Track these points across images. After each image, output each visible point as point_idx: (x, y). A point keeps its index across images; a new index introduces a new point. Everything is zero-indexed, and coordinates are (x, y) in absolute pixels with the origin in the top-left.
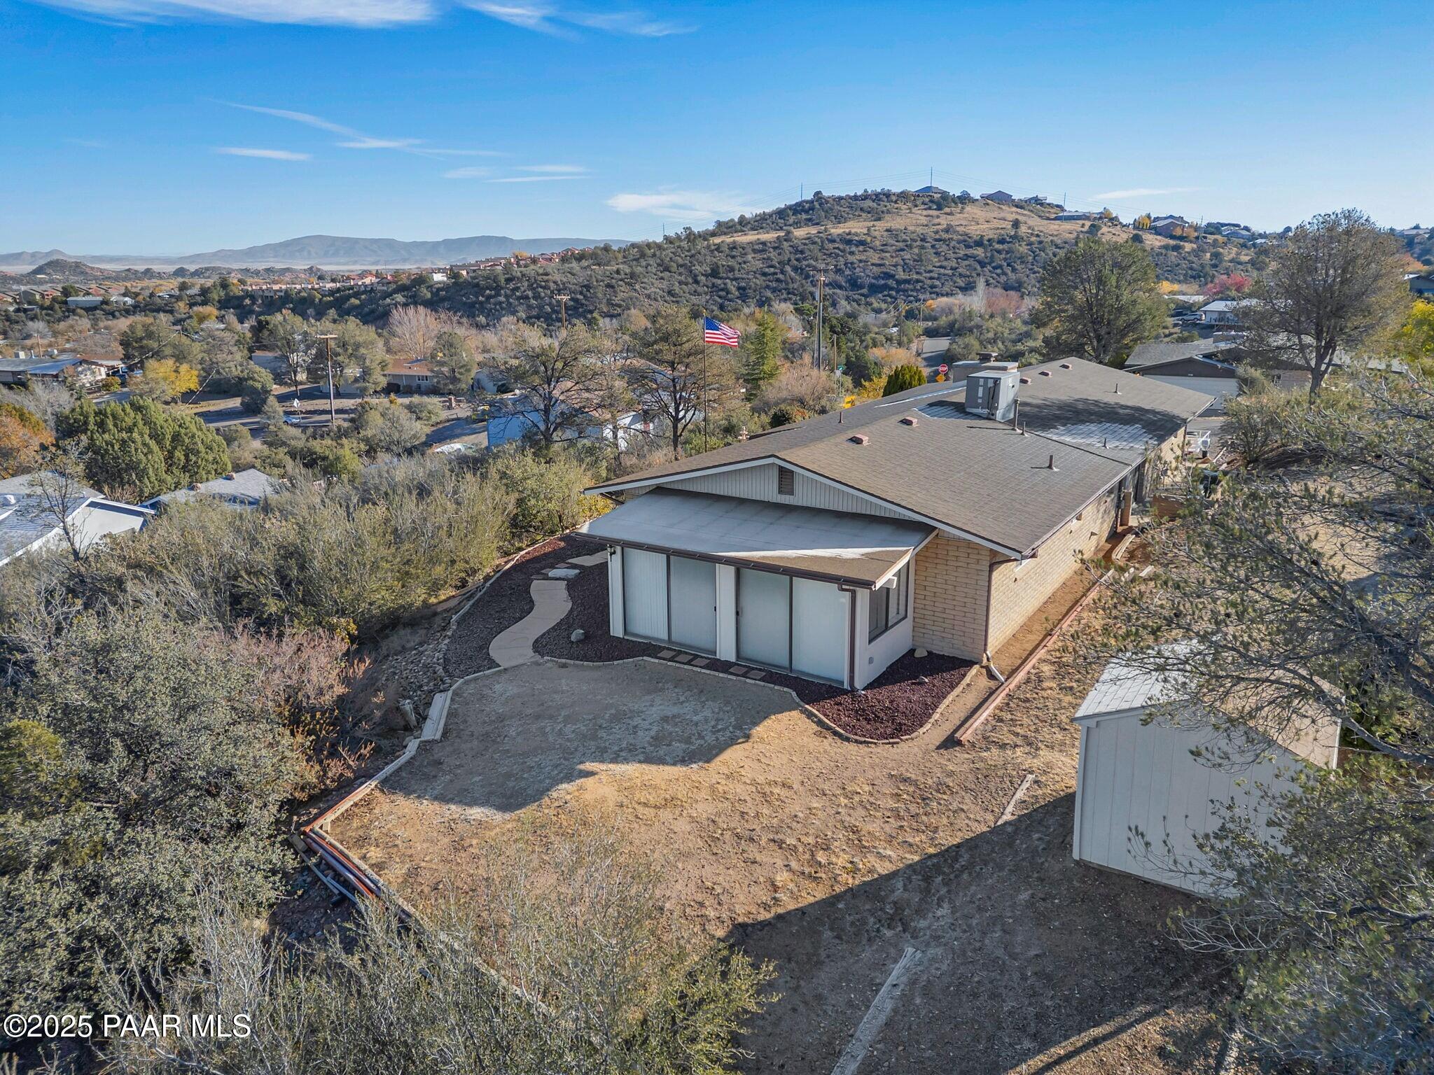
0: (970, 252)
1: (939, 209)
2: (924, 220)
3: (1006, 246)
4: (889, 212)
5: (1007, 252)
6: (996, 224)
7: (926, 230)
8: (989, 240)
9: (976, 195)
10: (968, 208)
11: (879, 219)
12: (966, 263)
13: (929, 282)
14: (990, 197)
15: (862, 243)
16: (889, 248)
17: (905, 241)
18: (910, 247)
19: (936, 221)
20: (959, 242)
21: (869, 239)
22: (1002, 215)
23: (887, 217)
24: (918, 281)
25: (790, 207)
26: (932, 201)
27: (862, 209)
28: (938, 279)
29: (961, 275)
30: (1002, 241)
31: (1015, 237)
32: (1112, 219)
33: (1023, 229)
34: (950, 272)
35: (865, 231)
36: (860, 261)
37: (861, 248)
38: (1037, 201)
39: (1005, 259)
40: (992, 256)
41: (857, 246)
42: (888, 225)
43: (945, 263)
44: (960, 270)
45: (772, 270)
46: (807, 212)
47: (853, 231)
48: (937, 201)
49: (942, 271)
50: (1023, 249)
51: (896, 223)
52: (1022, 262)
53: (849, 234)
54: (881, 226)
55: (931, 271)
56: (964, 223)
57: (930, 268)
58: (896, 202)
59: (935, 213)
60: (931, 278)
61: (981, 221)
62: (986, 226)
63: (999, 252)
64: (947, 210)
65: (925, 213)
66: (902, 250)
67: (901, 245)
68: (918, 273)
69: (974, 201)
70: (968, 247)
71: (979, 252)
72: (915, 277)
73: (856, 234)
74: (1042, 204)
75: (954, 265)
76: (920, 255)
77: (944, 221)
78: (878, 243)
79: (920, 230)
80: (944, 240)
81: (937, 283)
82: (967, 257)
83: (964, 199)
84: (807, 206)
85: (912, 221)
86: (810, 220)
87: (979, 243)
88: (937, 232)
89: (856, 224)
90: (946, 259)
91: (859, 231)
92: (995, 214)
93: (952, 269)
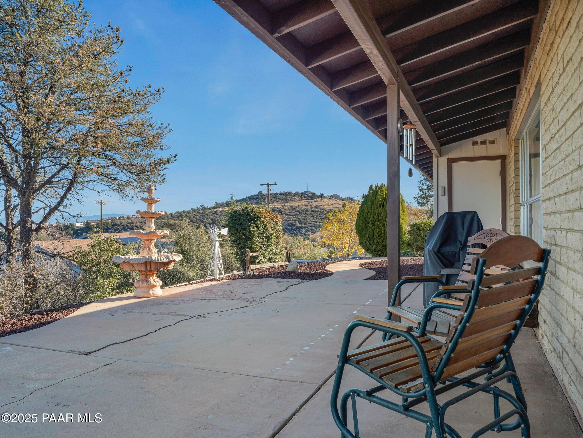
1: (312, 199)
2: (306, 203)
4: (291, 200)
6: (335, 205)
7: (307, 207)
9: (325, 195)
10: (324, 200)
11: (287, 203)
13: (310, 228)
14: (331, 196)
15: (280, 211)
16: (292, 214)
17: (298, 211)
18: (301, 214)
19: (311, 204)
20: (322, 212)
21: (283, 210)
22: (337, 203)
23: (290, 202)
24: (305, 227)
25: (248, 197)
26: (308, 196)
27: (279, 199)
28: (314, 226)
34: (318, 224)
35: (281, 207)
38: (350, 198)
42: (291, 205)
43: (316, 220)
46: (255, 199)
47: (276, 207)
48: (311, 196)
49: (315, 223)
51: (295, 204)
53: (275, 207)
54: (288, 205)
55: (310, 224)
56: (323, 205)
57: (310, 222)
58: (293, 196)
59: (310, 201)
60: (311, 226)
61: (329, 204)
62: (332, 206)
64: (315, 200)
65: (306, 201)
66: (297, 215)
67: (297, 213)
68: (305, 224)
69: (325, 197)
72: (304, 225)
73: (277, 208)
74: (352, 200)
75: (320, 221)
76: (306, 217)
77: (314, 204)
78: (287, 212)
79: (304, 207)
80: (315, 211)
81: (314, 228)
83: (321, 196)
84: (256, 197)
85: (301, 204)
86: (257, 202)
88: (312, 208)
89: (279, 204)
91: (278, 207)
92: (335, 202)
93: (319, 223)
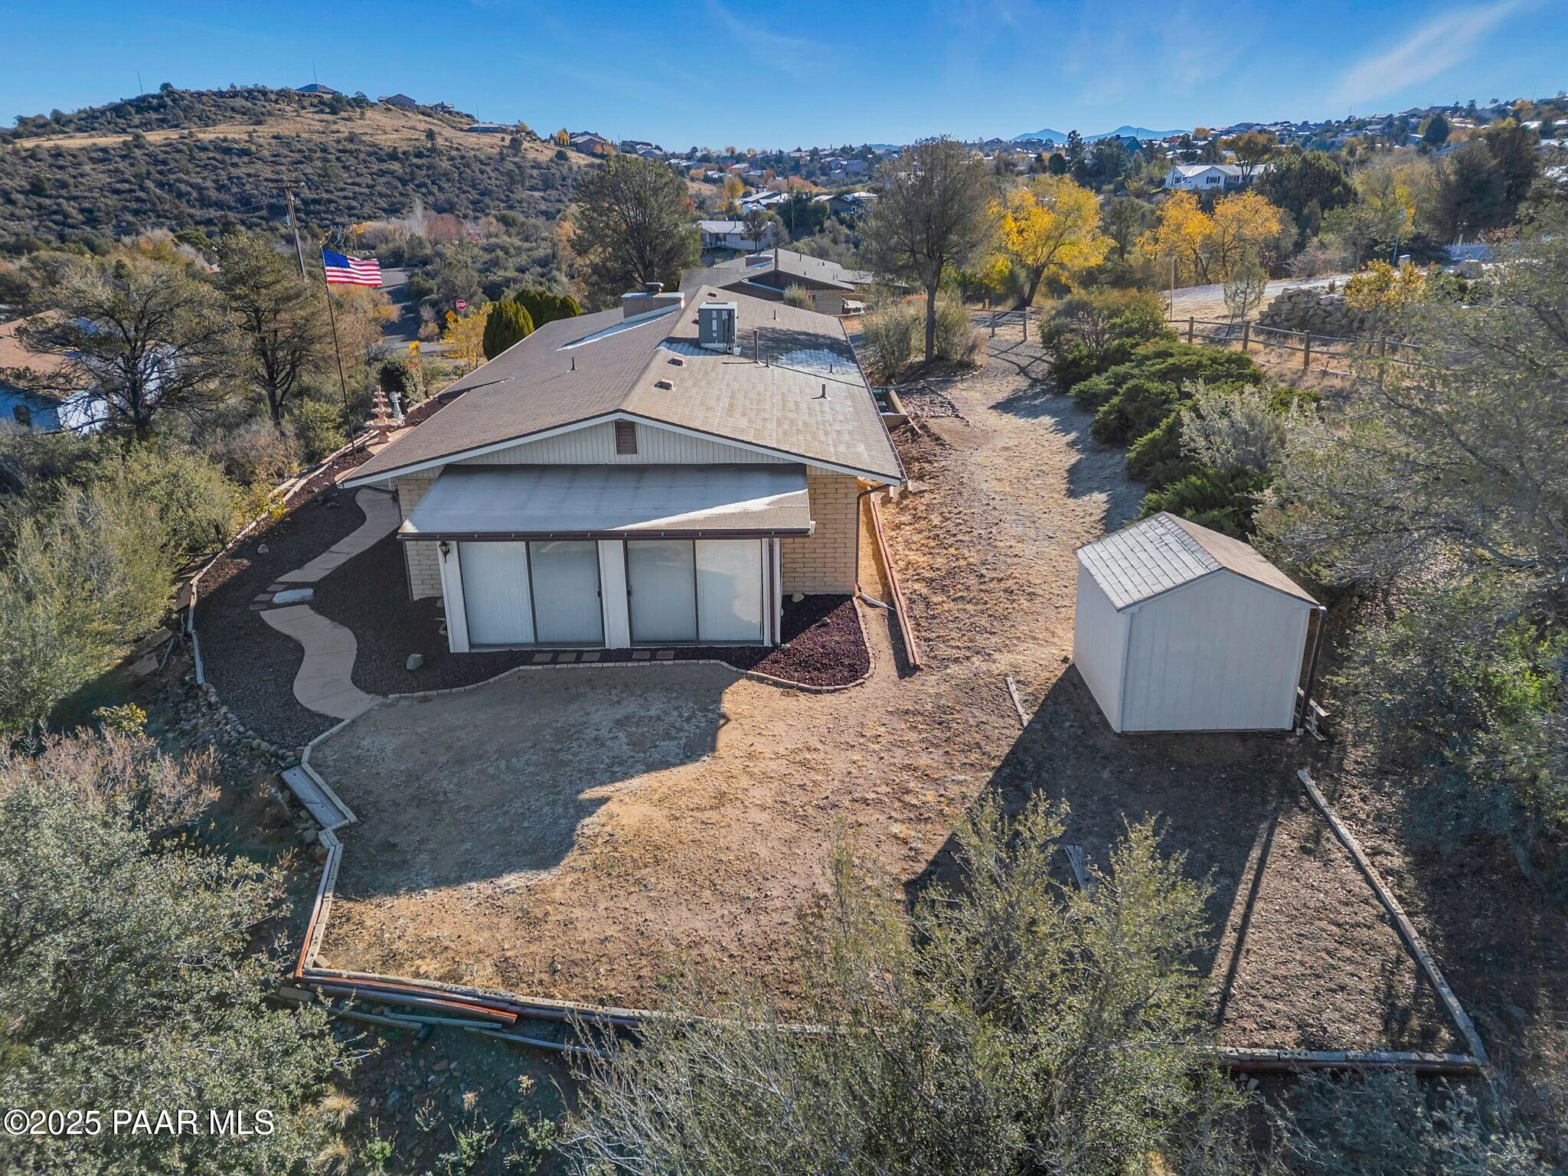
0: (384, 166)
1: (334, 112)
2: (318, 126)
3: (424, 161)
4: (270, 114)
5: (429, 168)
6: (407, 134)
7: (324, 139)
8: (404, 153)
9: (373, 98)
10: (369, 114)
11: (259, 123)
12: (383, 179)
13: (343, 202)
14: (389, 101)
15: (244, 152)
16: (283, 160)
17: (300, 151)
18: (310, 159)
19: (335, 127)
20: (369, 154)
21: (253, 148)
22: (410, 124)
23: (270, 120)
24: (330, 201)
25: (130, 103)
26: (322, 103)
27: (233, 109)
28: (354, 198)
29: (381, 195)
30: (419, 155)
31: (433, 150)
32: (529, 133)
33: (440, 141)
34: (366, 190)
35: (245, 137)
36: (249, 175)
37: (246, 159)
38: (443, 107)
39: (428, 176)
40: (412, 173)
41: (240, 156)
42: (275, 130)
43: (358, 180)
44: (378, 188)
45: (127, 186)
46: (156, 110)
47: (229, 136)
48: (335, 104)
49: (357, 189)
50: (445, 164)
51: (286, 129)
52: (448, 180)
53: (225, 140)
54: (264, 132)
55: (343, 190)
56: (369, 131)
57: (341, 185)
58: (276, 102)
59: (331, 118)
60: (345, 198)
61: (388, 129)
62: (395, 136)
63: (419, 167)
64: (343, 114)
65: (317, 117)
66: (300, 162)
67: (297, 156)
68: (327, 191)
69: (373, 105)
70: (381, 160)
71: (396, 166)
72: (325, 195)
73: (235, 141)
74: (450, 113)
75: (370, 182)
76: (325, 169)
77: (344, 129)
78: (266, 153)
79: (317, 138)
80: (351, 152)
81: (354, 203)
82: (382, 173)
83: (360, 102)
84: (155, 102)
85: (306, 125)
86: (163, 121)
87: (393, 156)
88: (338, 142)
89: (237, 128)
90: (358, 175)
91: (237, 137)
92: (403, 122)
93: (368, 186)
